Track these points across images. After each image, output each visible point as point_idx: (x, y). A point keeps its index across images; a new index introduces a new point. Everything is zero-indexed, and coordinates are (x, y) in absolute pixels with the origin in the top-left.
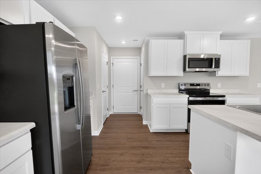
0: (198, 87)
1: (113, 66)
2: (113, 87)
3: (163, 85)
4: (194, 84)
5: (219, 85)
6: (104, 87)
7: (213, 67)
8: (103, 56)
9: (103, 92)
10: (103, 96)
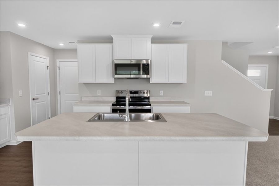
0: (137, 95)
1: (59, 70)
2: (60, 94)
3: (99, 93)
4: (132, 92)
5: (161, 93)
6: (36, 95)
7: (141, 73)
8: (34, 61)
9: (34, 99)
10: (37, 104)
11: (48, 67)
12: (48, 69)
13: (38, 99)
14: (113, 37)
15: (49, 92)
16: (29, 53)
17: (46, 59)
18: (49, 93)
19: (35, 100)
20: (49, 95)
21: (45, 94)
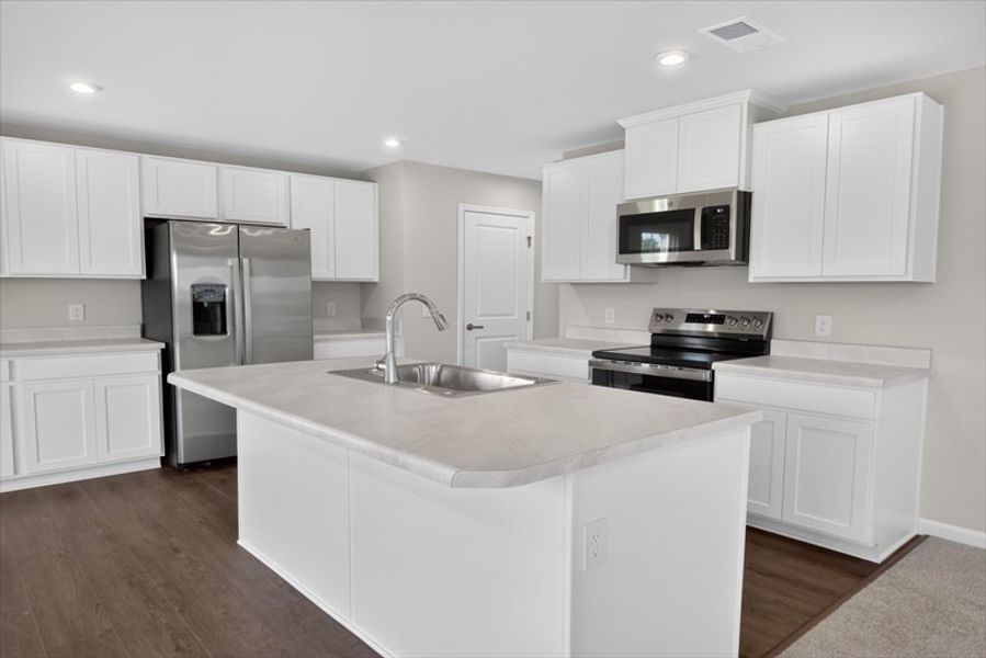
5: (824, 324)
6: (481, 316)
7: (697, 244)
8: (480, 225)
9: (470, 327)
10: (479, 341)
11: (529, 238)
12: (529, 245)
13: (482, 327)
14: (624, 126)
15: (531, 310)
16: (462, 207)
17: (527, 217)
18: (528, 314)
19: (474, 330)
20: (528, 319)
21: (514, 317)
